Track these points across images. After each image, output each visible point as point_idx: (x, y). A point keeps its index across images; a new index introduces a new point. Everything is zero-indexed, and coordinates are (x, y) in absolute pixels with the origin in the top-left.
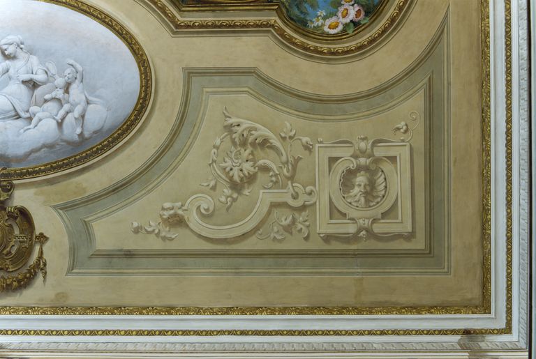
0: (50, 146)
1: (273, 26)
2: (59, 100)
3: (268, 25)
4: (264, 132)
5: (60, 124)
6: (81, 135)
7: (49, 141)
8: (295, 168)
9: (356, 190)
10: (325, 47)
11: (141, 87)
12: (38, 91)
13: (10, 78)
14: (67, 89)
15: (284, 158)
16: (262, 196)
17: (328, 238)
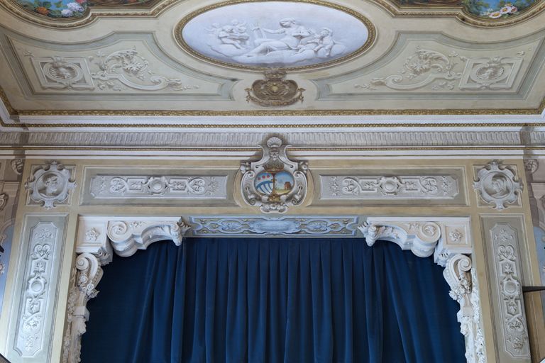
0: (310, 60)
1: (457, 15)
2: (317, 43)
3: (454, 14)
4: (439, 54)
5: (316, 52)
6: (329, 55)
7: (309, 58)
8: (452, 67)
9: (486, 74)
10: (487, 23)
11: (369, 38)
12: (303, 40)
13: (286, 35)
14: (322, 38)
15: (448, 64)
16: (431, 76)
17: (463, 89)
